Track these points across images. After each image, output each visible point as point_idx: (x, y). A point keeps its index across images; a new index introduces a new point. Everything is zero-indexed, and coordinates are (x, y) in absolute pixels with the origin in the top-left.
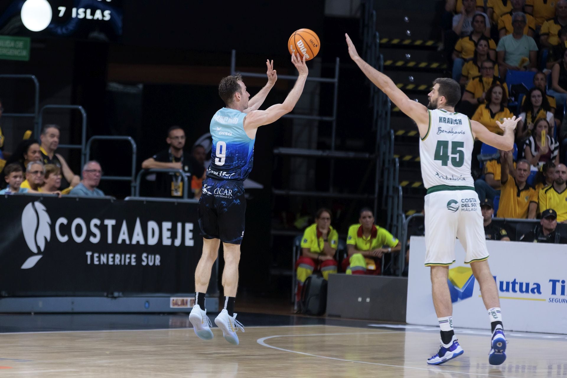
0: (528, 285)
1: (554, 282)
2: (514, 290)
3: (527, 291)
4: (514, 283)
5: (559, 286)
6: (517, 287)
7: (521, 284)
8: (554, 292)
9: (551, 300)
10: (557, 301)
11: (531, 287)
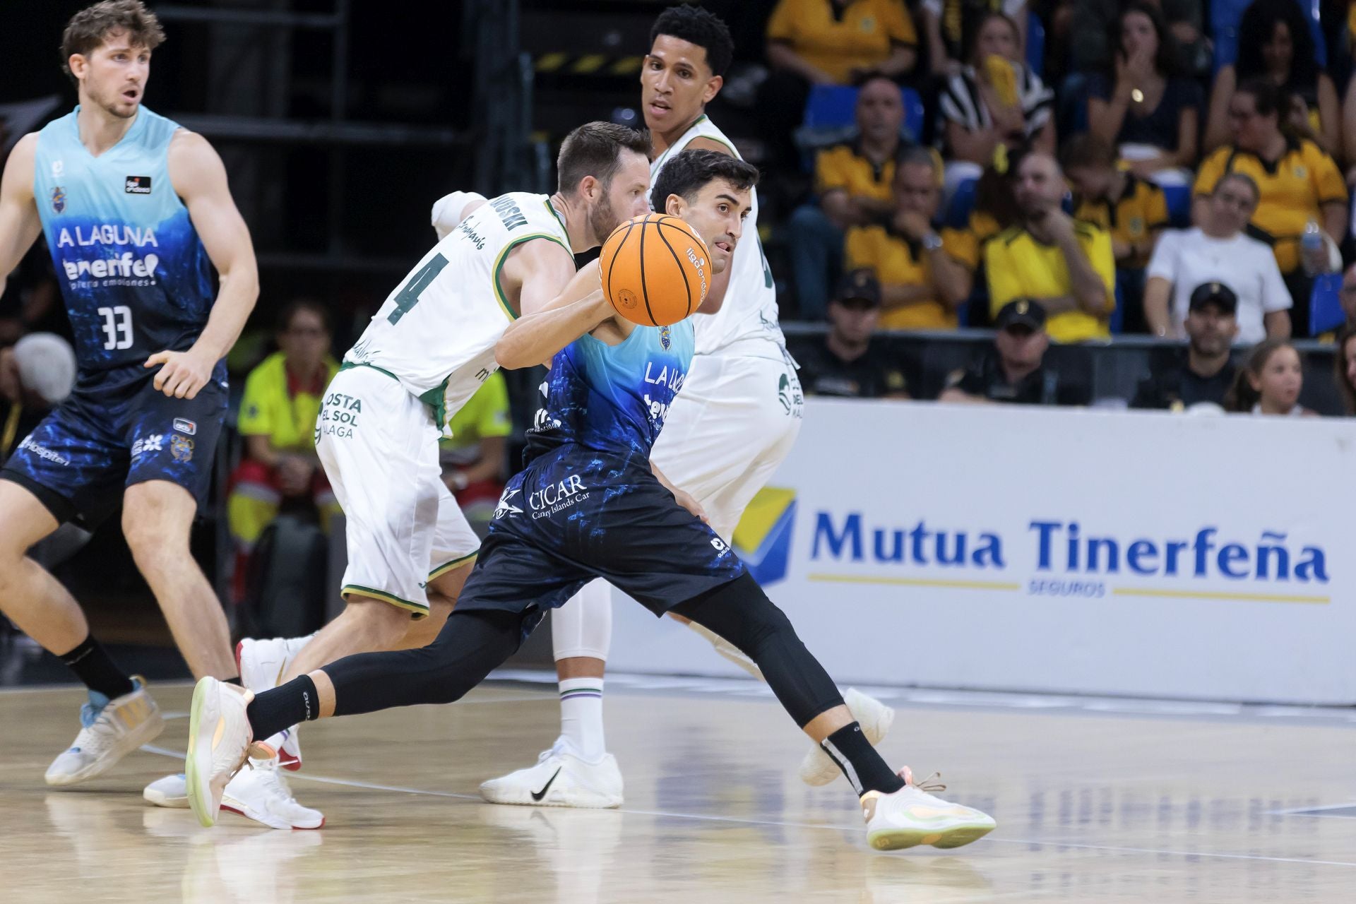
0: (961, 539)
1: (1045, 529)
2: (918, 556)
3: (959, 558)
4: (919, 534)
5: (1059, 542)
6: (929, 546)
7: (941, 539)
8: (1044, 561)
9: (1037, 587)
10: (1055, 588)
11: (972, 545)
